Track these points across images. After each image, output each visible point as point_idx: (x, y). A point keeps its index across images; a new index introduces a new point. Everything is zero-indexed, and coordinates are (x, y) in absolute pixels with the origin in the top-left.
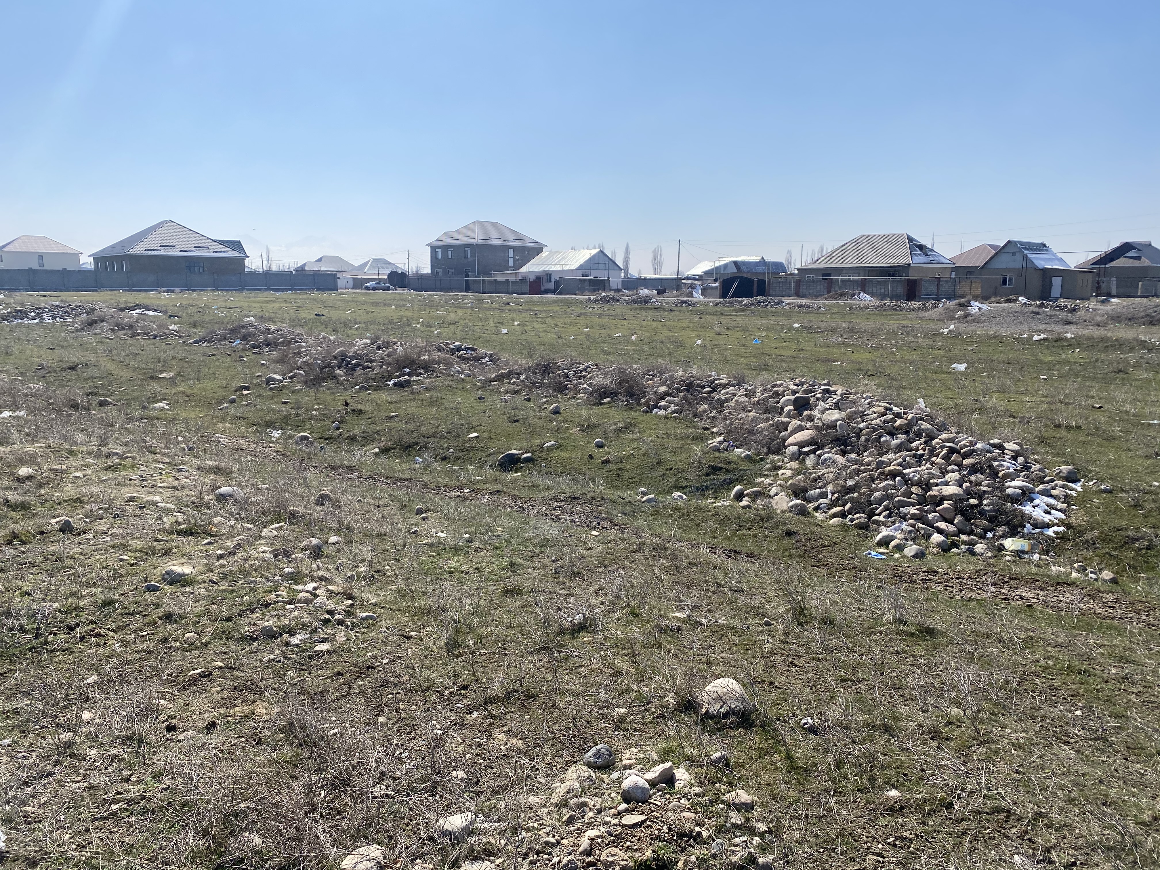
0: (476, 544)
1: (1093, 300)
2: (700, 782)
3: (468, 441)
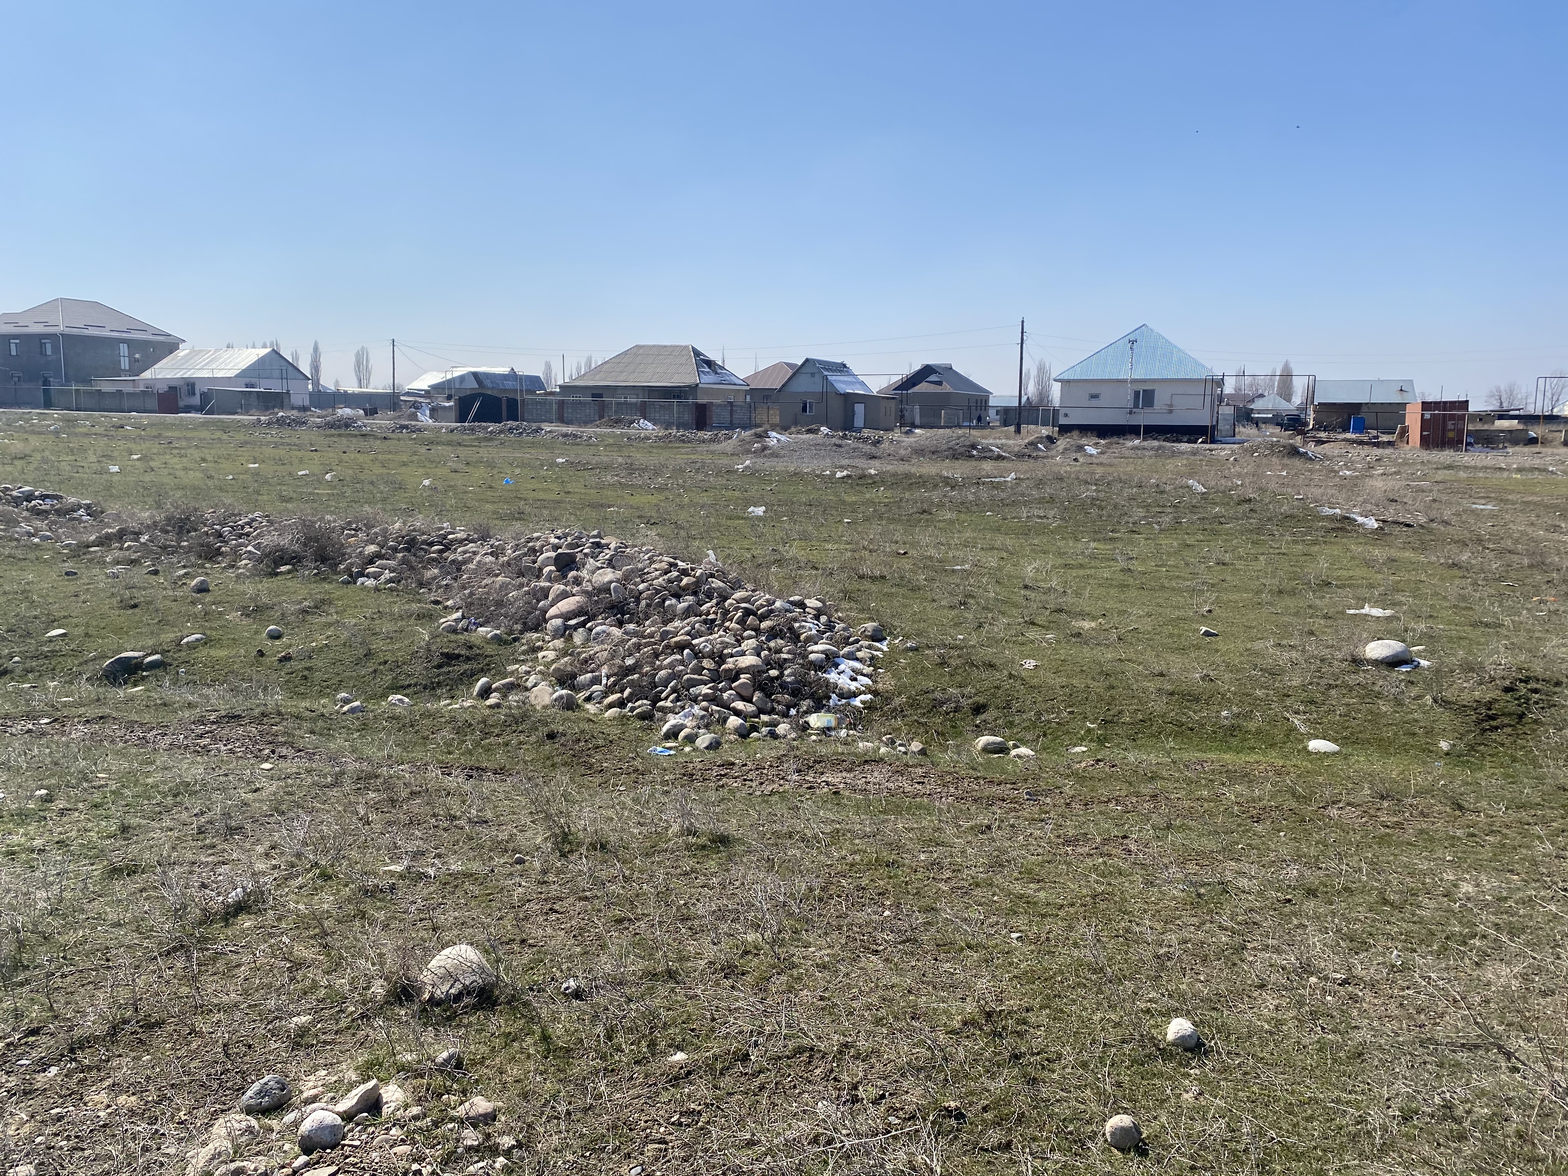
1: (897, 430)
2: (420, 1099)
3: (46, 642)
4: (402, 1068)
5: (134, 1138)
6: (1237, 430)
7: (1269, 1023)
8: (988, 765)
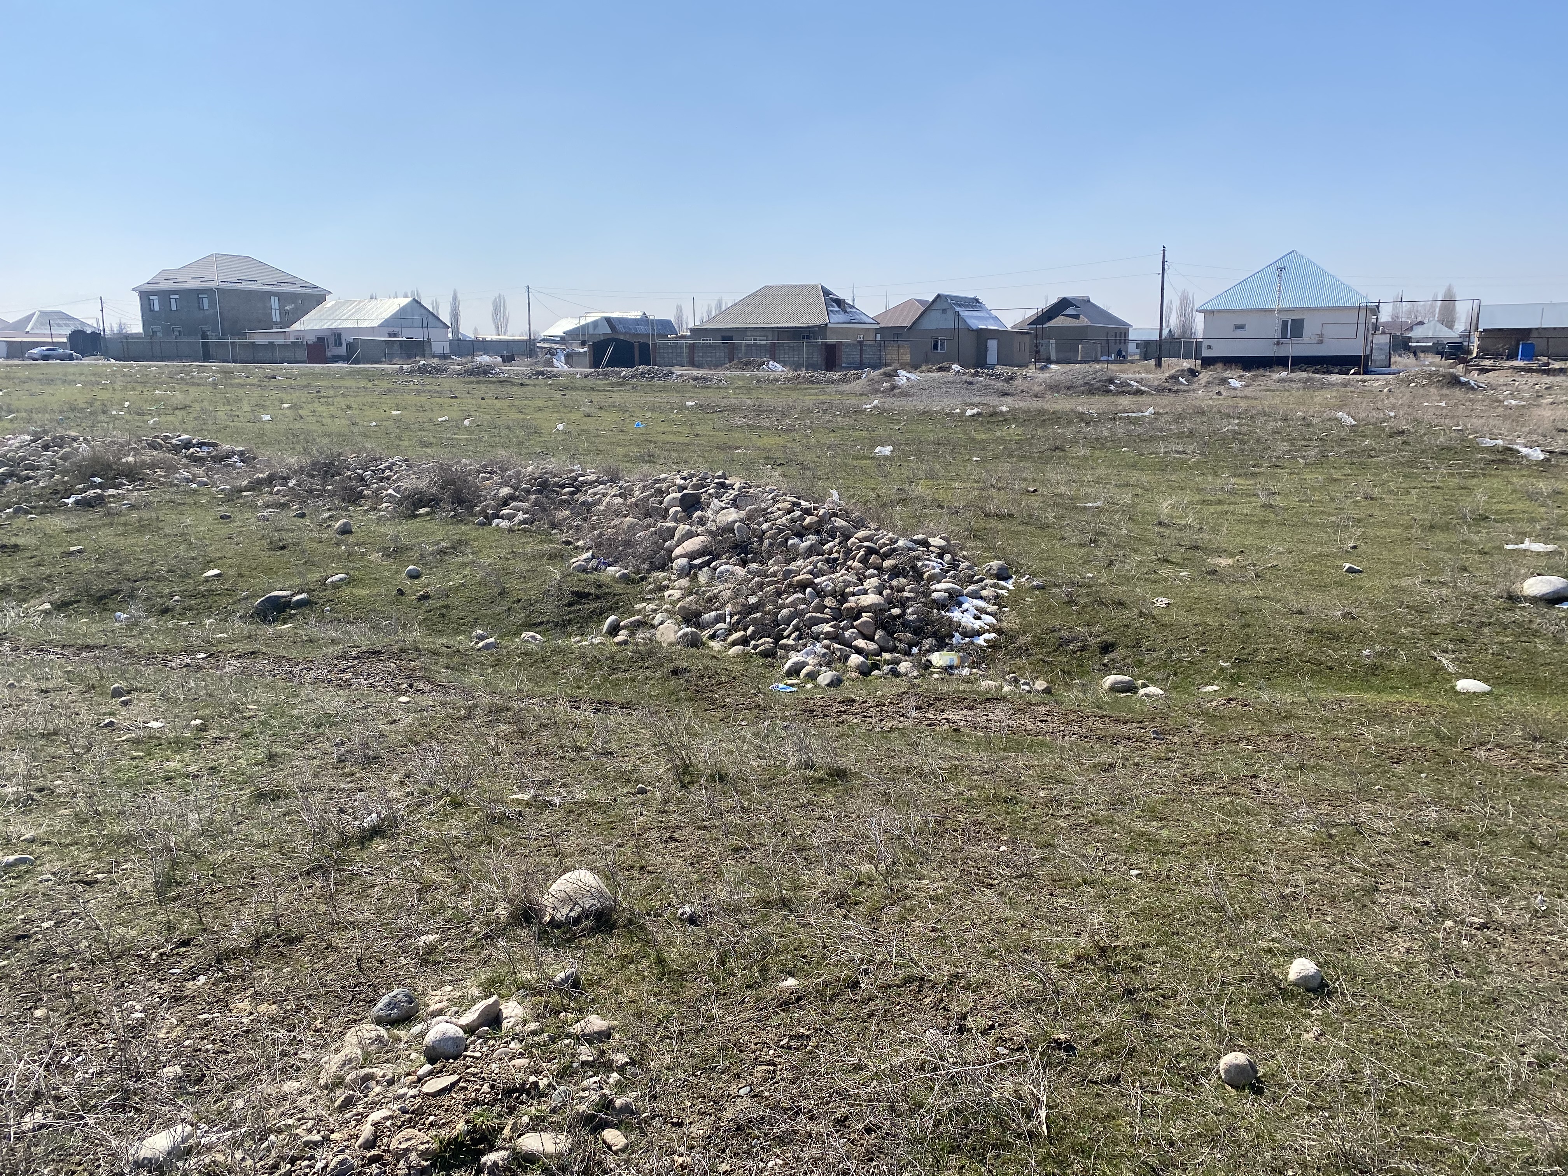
0: (214, 733)
1: (1032, 366)
2: (538, 1015)
3: (203, 582)
4: (522, 986)
5: (274, 1044)
6: (1393, 360)
7: (1398, 965)
8: (1114, 704)
